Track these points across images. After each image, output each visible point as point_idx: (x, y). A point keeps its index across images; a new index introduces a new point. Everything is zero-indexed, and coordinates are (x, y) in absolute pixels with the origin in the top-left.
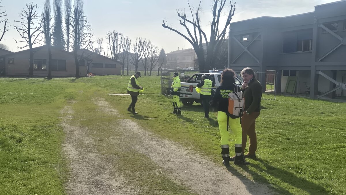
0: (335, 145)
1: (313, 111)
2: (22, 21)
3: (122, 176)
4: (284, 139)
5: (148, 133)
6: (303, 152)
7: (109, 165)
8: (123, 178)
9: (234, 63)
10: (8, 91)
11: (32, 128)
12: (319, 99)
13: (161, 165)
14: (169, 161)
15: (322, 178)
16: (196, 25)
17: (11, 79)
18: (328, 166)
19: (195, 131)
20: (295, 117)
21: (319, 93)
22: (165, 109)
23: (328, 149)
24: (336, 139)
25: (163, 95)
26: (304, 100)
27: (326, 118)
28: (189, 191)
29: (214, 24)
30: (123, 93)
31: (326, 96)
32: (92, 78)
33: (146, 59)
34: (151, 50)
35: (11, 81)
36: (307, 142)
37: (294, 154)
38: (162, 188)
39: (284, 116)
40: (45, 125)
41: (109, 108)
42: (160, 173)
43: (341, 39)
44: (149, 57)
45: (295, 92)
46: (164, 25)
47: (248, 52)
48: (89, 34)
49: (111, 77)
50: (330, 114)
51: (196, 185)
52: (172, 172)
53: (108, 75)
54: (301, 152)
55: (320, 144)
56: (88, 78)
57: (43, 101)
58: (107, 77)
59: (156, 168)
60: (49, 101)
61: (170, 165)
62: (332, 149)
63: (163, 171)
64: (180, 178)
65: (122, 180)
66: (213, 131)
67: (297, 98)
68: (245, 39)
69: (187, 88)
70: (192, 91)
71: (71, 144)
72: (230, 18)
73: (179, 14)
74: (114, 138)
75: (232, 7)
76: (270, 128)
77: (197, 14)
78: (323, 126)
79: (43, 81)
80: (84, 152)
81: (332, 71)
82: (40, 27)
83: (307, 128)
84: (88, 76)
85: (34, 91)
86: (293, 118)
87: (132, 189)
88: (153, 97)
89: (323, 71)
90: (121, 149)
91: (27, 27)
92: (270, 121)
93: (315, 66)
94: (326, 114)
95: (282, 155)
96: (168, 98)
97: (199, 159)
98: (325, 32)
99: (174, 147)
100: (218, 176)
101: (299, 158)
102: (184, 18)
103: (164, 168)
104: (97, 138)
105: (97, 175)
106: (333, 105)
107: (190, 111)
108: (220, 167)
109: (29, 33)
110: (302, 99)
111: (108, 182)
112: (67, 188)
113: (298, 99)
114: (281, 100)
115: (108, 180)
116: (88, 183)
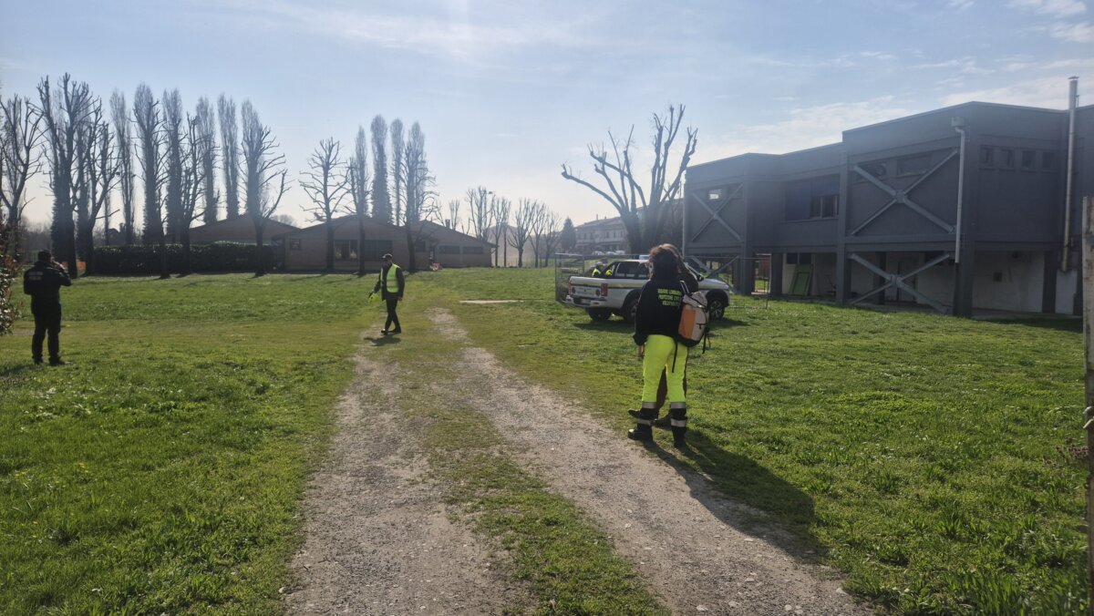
0: (864, 394)
1: (836, 329)
2: (313, 171)
3: (425, 459)
4: (766, 383)
5: (509, 374)
6: (797, 409)
7: (409, 436)
8: (426, 463)
9: (694, 241)
10: (279, 299)
11: (294, 366)
12: (852, 307)
13: (509, 436)
14: (527, 428)
15: (820, 461)
16: (625, 174)
17: (294, 276)
18: (838, 437)
19: (599, 369)
20: (798, 341)
21: (854, 295)
22: (556, 327)
23: (849, 402)
24: (869, 382)
25: (558, 303)
26: (821, 309)
27: (859, 343)
28: (544, 489)
29: (659, 169)
30: (486, 299)
31: (866, 300)
32: (439, 273)
33: (538, 236)
34: (547, 220)
35: (292, 280)
36: (810, 389)
37: (777, 413)
38: (493, 484)
39: (777, 340)
40: (324, 360)
41: (453, 326)
42: (501, 453)
43: (893, 193)
44: (543, 232)
45: (809, 294)
46: (565, 174)
47: (720, 220)
48: (431, 192)
49: (472, 270)
50: (867, 334)
51: (565, 478)
52: (525, 451)
53: (468, 266)
54: (793, 410)
55: (834, 393)
56: (432, 273)
57: (336, 316)
58: (466, 270)
59: (498, 442)
60: (347, 316)
61: (526, 435)
62: (856, 403)
63: (509, 449)
64: (537, 462)
65: (422, 468)
66: (634, 368)
67: (808, 305)
68: (714, 196)
69: (596, 289)
70: (606, 295)
71: (356, 396)
72: (686, 159)
73: (592, 154)
74: (439, 384)
75: (690, 137)
76: (745, 361)
77: (626, 153)
78: (847, 358)
79: (350, 280)
80: (374, 411)
81: (878, 253)
82: (345, 183)
83: (817, 362)
84: (432, 270)
85: (328, 297)
86: (793, 344)
87: (435, 485)
88: (539, 307)
89: (860, 254)
90: (444, 404)
91: (323, 182)
92: (749, 348)
93: (846, 244)
94: (861, 335)
95: (752, 416)
96: (566, 307)
97: (587, 423)
98: (863, 180)
99: (548, 401)
100: (613, 459)
101: (786, 421)
102: (602, 160)
103: (513, 442)
104: (410, 383)
105: (378, 458)
106: (876, 316)
107: (601, 330)
108: (623, 439)
109: (325, 194)
110: (819, 306)
111: (395, 471)
112: (312, 483)
113: (812, 306)
114: (779, 309)
115: (396, 468)
116: (356, 474)
